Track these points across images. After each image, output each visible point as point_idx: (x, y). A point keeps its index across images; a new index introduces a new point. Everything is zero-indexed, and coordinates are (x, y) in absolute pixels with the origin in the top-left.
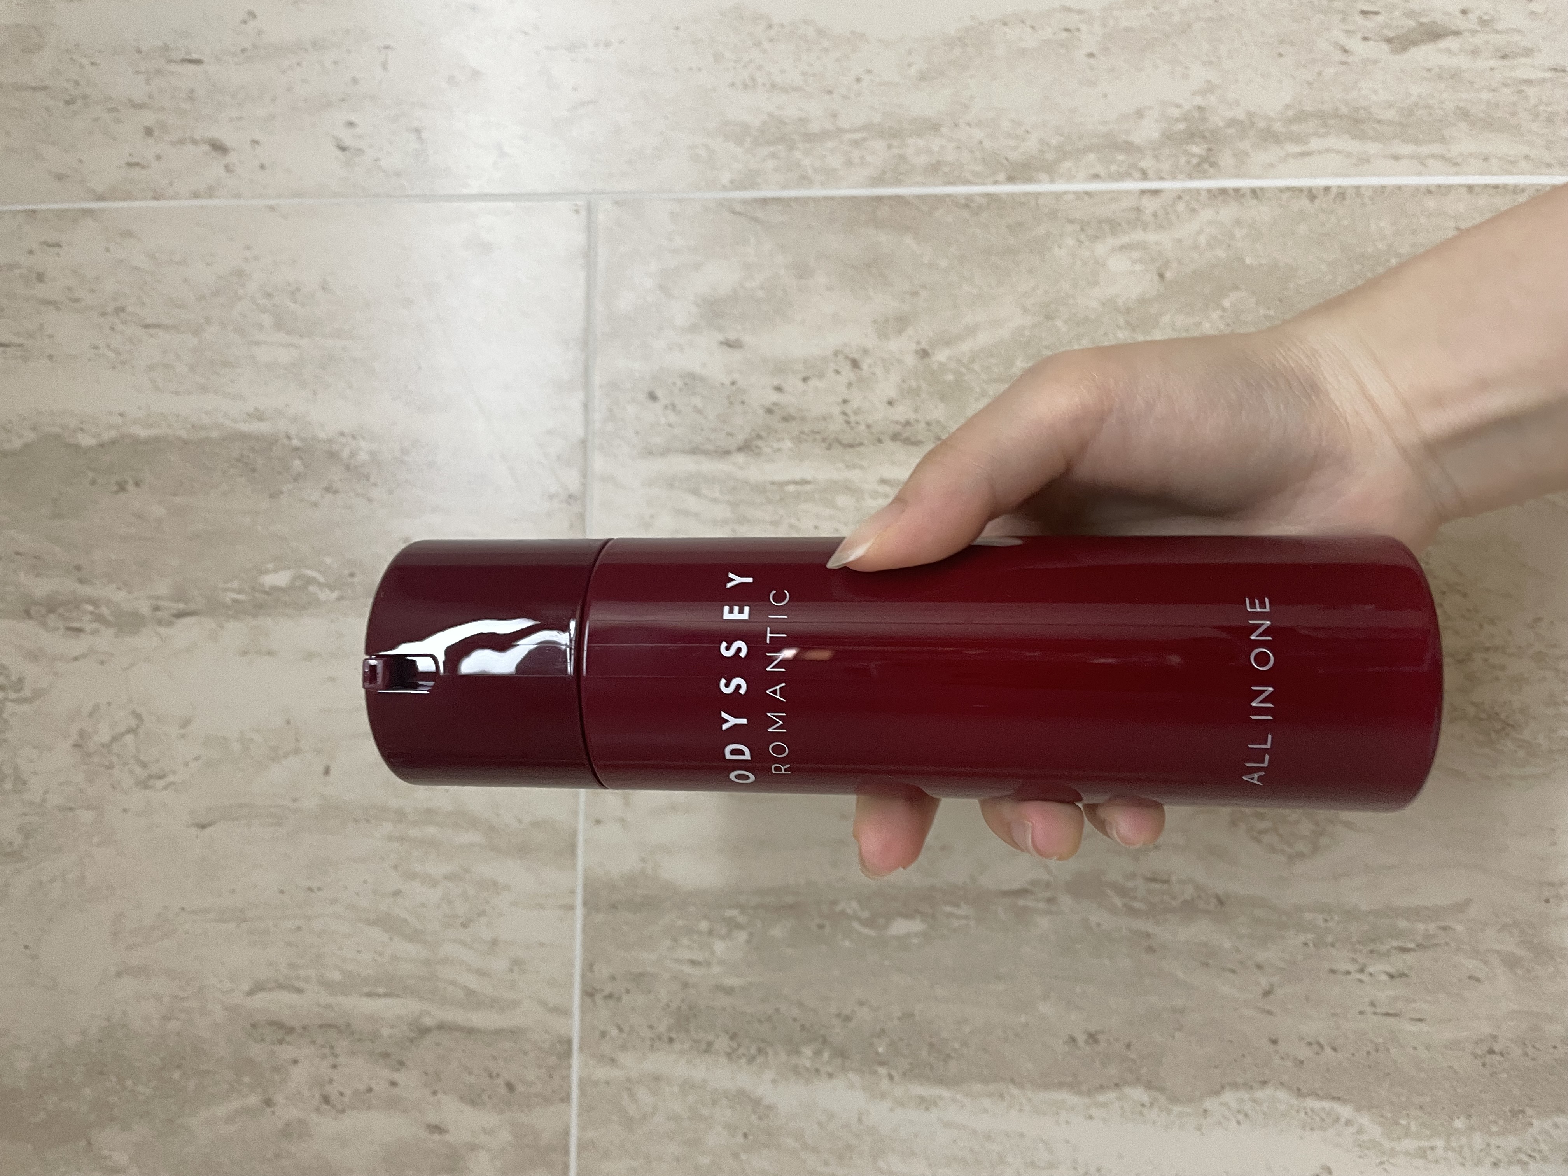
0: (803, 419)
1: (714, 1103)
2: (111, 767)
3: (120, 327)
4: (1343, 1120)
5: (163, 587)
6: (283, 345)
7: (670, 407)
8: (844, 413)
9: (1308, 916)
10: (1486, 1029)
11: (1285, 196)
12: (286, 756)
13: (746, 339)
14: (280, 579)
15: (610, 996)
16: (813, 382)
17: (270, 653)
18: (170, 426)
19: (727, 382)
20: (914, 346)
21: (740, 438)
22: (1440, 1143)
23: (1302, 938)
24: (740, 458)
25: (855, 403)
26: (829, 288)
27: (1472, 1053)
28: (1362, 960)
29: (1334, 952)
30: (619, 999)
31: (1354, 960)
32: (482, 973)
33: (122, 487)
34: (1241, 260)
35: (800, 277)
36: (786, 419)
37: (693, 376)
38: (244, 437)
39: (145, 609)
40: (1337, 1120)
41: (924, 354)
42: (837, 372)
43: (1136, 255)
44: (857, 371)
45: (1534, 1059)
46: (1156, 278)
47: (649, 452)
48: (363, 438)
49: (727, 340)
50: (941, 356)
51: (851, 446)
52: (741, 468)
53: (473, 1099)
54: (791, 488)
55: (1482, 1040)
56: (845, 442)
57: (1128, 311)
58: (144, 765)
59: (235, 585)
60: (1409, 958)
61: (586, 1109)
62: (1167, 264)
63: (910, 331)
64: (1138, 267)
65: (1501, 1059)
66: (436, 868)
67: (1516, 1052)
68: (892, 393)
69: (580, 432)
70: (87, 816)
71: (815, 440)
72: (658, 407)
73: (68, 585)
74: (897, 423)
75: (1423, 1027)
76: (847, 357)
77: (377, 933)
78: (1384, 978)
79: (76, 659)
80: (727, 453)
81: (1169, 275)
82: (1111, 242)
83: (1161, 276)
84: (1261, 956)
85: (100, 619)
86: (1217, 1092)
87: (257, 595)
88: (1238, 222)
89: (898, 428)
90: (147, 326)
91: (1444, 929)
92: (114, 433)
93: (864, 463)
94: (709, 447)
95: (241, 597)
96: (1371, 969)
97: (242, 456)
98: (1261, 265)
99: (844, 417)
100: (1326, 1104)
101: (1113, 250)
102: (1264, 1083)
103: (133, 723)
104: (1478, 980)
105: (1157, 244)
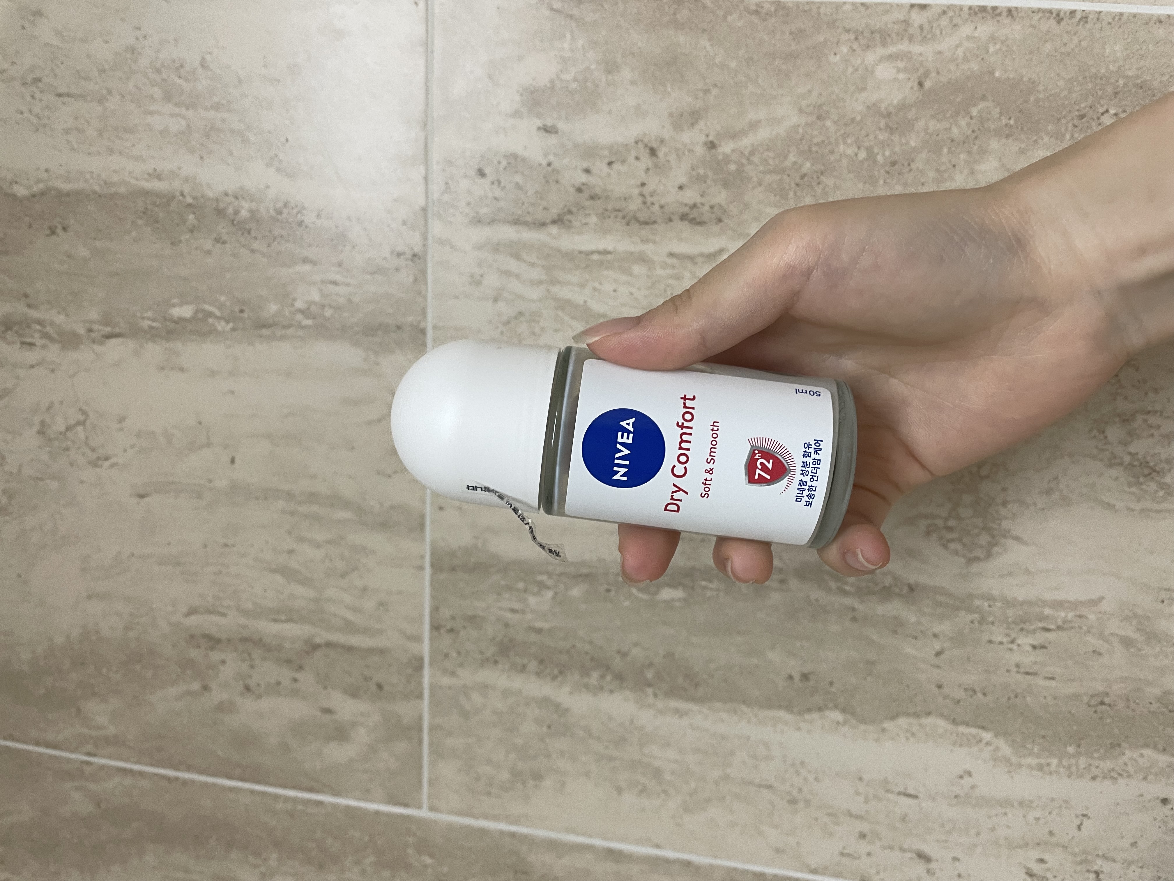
0: (607, 198)
1: (527, 704)
2: (67, 449)
3: (38, 95)
4: (984, 742)
5: (93, 314)
6: (172, 115)
7: (496, 182)
8: (642, 195)
9: (977, 602)
10: (1100, 687)
11: (1036, 17)
12: (200, 448)
13: (561, 125)
14: (186, 311)
15: (451, 630)
16: (616, 167)
17: (182, 370)
18: (86, 181)
19: (544, 163)
20: (703, 138)
21: (554, 212)
22: (1054, 762)
23: (970, 617)
24: (554, 230)
25: (651, 186)
26: (633, 83)
27: (1087, 703)
28: (1013, 635)
29: (993, 628)
30: (458, 632)
31: (1008, 635)
32: (356, 610)
33: (53, 232)
34: (992, 73)
35: (609, 72)
36: (592, 198)
37: (515, 156)
38: (147, 193)
39: (81, 330)
40: (980, 741)
41: (712, 146)
42: (637, 158)
43: (901, 65)
44: (654, 158)
45: (1134, 710)
46: (916, 87)
47: (478, 221)
48: (243, 198)
49: (544, 125)
50: (726, 148)
51: (646, 223)
52: (555, 238)
53: (354, 693)
54: (595, 257)
55: (1096, 695)
56: (642, 219)
57: (888, 115)
58: (93, 450)
59: (149, 314)
60: (1050, 636)
61: (435, 704)
62: (927, 73)
63: (701, 124)
64: (901, 76)
65: (1108, 708)
66: (320, 536)
67: (1121, 705)
68: (683, 179)
69: (422, 202)
70: (53, 485)
71: (616, 217)
72: (486, 182)
73: (19, 309)
74: (686, 205)
75: (1053, 683)
76: (646, 146)
77: (278, 578)
78: (1029, 648)
79: (32, 367)
80: (543, 224)
81: (928, 84)
82: (881, 51)
83: (921, 84)
84: (938, 628)
85: (46, 336)
86: (893, 718)
87: (168, 323)
88: (993, 39)
89: (686, 209)
90: (60, 95)
91: (1080, 616)
92: (41, 186)
93: (657, 239)
94: (529, 219)
95: (155, 324)
96: (1019, 641)
97: (146, 208)
98: (1008, 78)
99: (641, 198)
100: (974, 731)
101: (882, 59)
102: (929, 714)
103: (82, 418)
104: (1100, 654)
105: (921, 54)
